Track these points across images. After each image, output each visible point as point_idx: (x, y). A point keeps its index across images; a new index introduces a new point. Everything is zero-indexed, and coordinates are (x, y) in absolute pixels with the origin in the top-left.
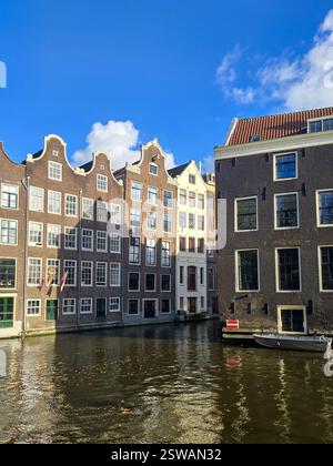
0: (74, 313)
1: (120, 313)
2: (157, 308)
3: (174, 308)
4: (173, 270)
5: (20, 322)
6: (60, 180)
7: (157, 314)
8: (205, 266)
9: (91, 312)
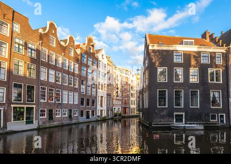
0: (60, 116)
1: (77, 117)
2: (90, 114)
3: (96, 115)
4: (96, 97)
5: (37, 121)
6: (55, 46)
7: (90, 117)
8: (106, 96)
9: (67, 116)
